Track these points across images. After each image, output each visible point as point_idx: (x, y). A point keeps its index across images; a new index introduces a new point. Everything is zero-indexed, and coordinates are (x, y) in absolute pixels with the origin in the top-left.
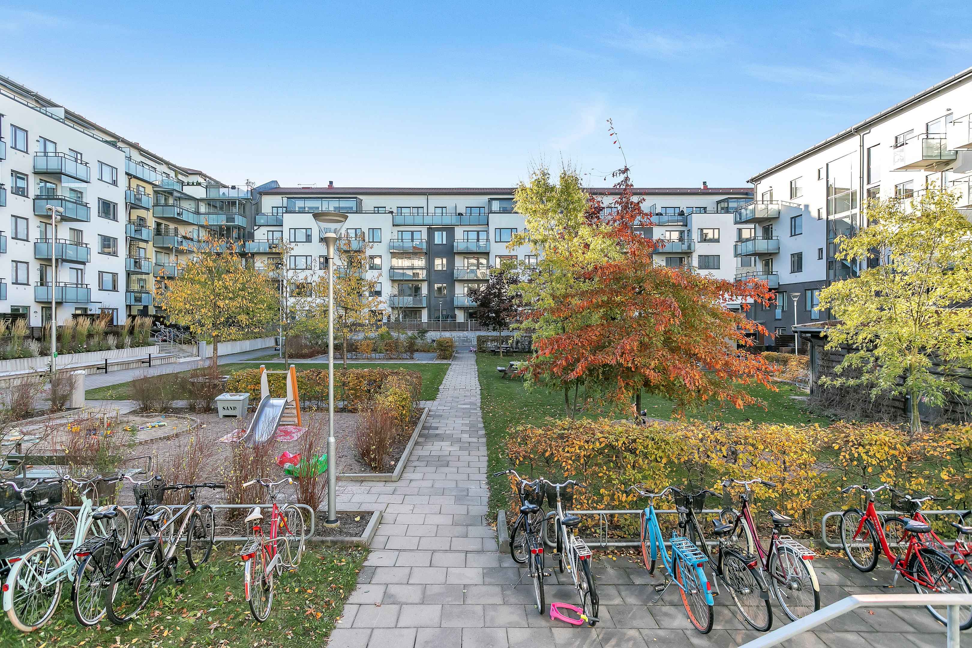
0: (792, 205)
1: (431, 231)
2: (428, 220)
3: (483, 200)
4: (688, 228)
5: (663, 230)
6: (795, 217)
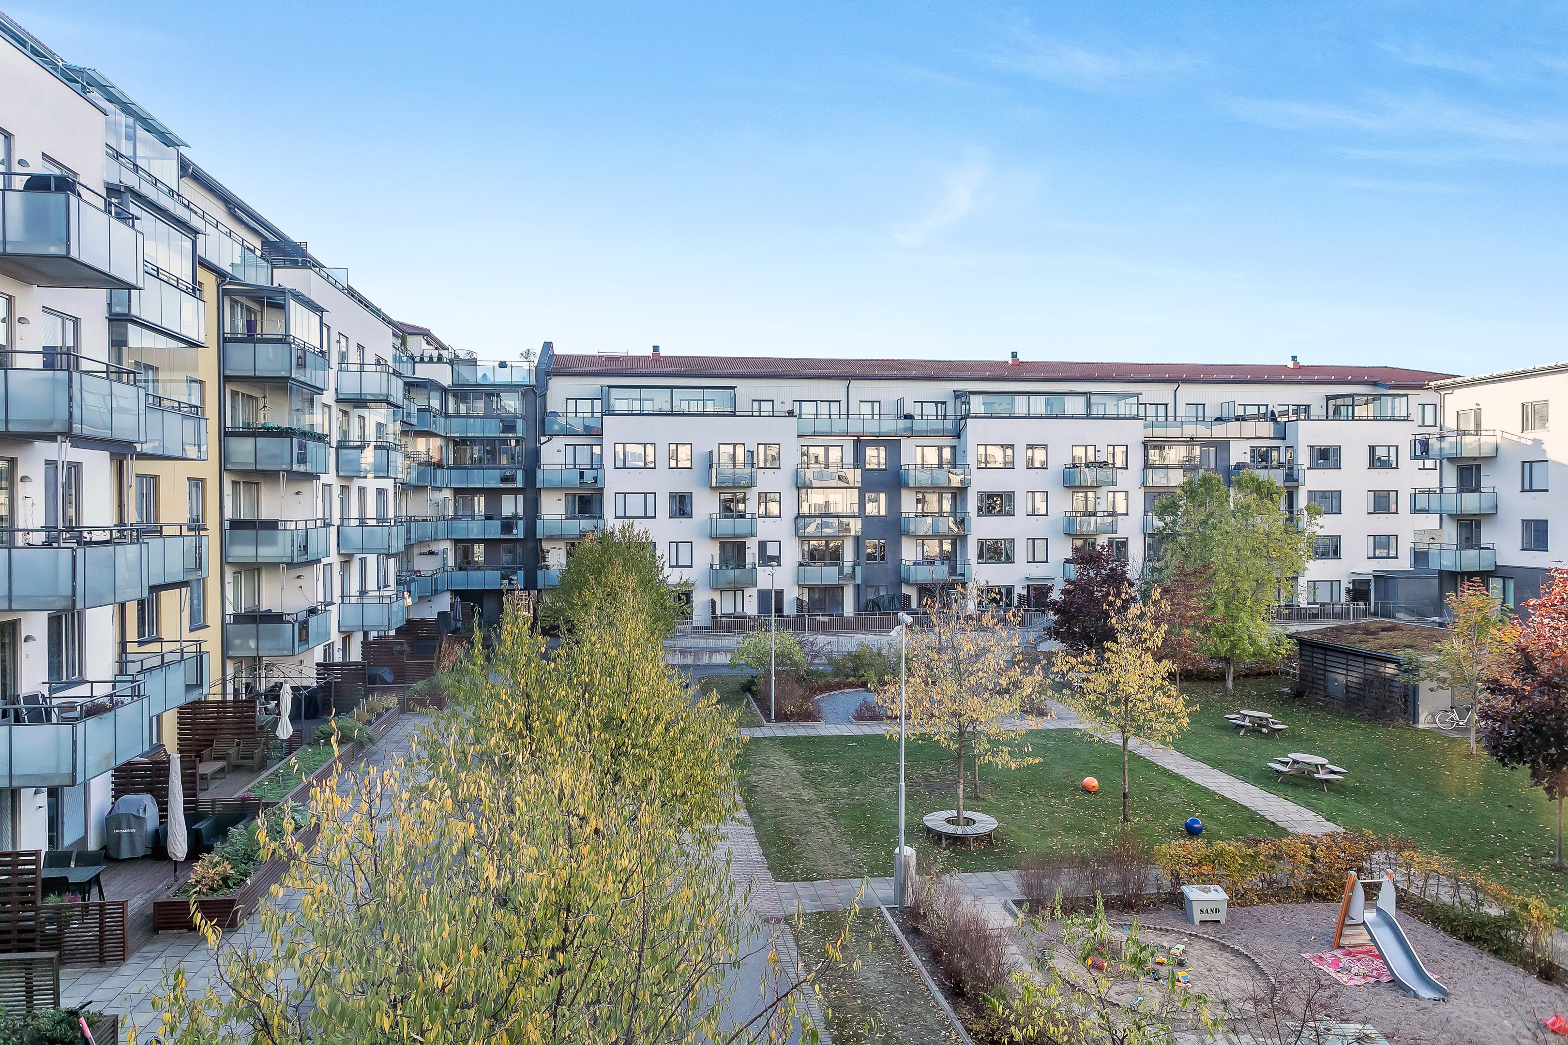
0: (1523, 441)
1: (859, 445)
2: (855, 427)
3: (944, 390)
4: (1288, 442)
5: (1246, 446)
6: (1531, 462)
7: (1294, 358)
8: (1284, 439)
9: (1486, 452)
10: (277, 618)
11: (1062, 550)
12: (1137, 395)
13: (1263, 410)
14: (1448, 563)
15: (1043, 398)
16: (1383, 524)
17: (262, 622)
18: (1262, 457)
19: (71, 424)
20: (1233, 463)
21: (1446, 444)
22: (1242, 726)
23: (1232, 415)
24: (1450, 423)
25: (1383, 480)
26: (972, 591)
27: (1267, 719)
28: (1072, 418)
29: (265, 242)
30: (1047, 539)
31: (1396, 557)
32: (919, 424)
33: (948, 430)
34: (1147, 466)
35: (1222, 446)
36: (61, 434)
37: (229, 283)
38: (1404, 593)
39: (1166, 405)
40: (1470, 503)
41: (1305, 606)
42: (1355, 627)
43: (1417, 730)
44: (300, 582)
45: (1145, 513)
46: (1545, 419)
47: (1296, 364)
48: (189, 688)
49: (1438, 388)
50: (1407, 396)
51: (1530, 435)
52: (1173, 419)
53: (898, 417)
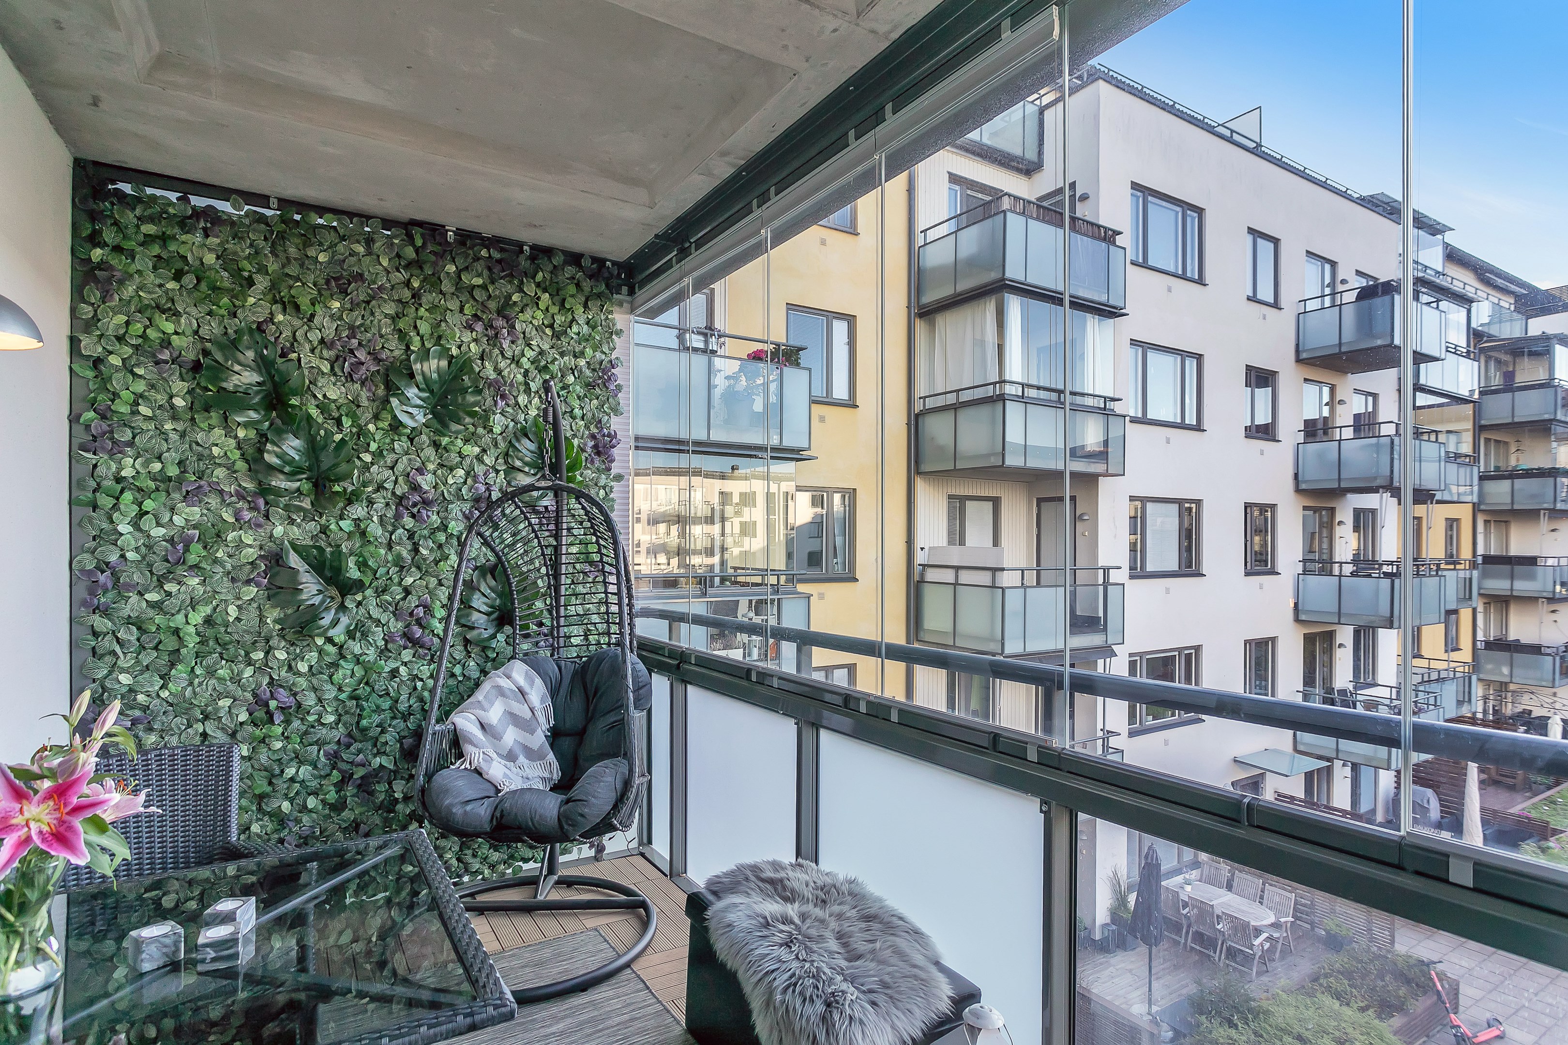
10: (1536, 649)
17: (1517, 651)
19: (1392, 479)
29: (1517, 297)
36: (1383, 487)
37: (1486, 342)
44: (1554, 616)
48: (1460, 703)
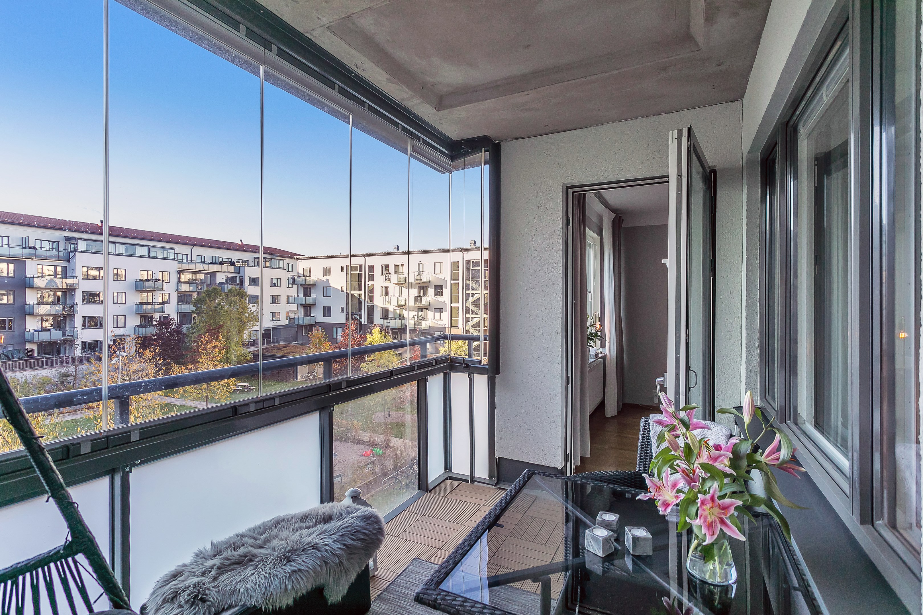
0: (324, 279)
3: (58, 235)
4: (240, 275)
5: (223, 275)
6: (326, 287)
7: (241, 240)
8: (239, 273)
9: (313, 283)
11: (134, 321)
12: (174, 249)
13: (230, 260)
14: (301, 322)
15: (124, 246)
16: (275, 308)
18: (231, 280)
20: (218, 282)
21: (300, 280)
22: (238, 390)
23: (217, 262)
24: (301, 272)
25: (275, 291)
26: (78, 343)
27: (247, 385)
28: (140, 257)
30: (125, 316)
31: (280, 320)
32: (39, 253)
33: (61, 257)
34: (179, 281)
35: (213, 275)
38: (283, 334)
39: (187, 255)
40: (308, 300)
41: (247, 341)
42: (274, 347)
43: (298, 382)
45: (178, 302)
46: (330, 273)
47: (242, 243)
49: (297, 259)
50: (284, 260)
51: (326, 277)
52: (190, 261)
53: (24, 247)
